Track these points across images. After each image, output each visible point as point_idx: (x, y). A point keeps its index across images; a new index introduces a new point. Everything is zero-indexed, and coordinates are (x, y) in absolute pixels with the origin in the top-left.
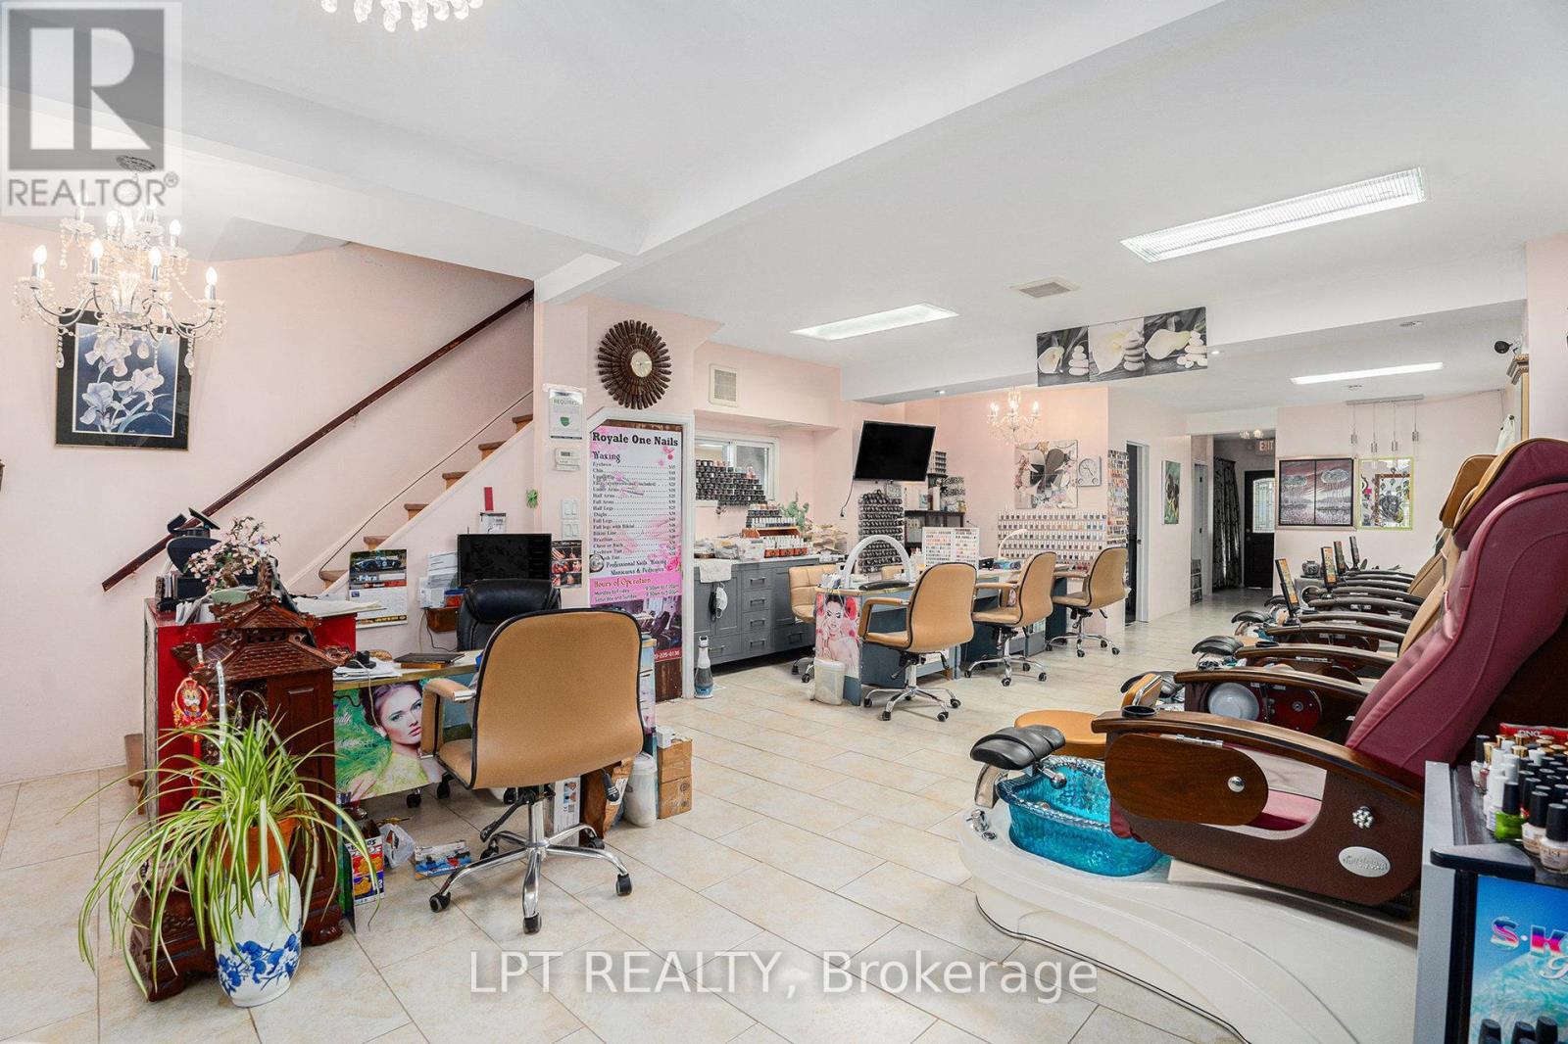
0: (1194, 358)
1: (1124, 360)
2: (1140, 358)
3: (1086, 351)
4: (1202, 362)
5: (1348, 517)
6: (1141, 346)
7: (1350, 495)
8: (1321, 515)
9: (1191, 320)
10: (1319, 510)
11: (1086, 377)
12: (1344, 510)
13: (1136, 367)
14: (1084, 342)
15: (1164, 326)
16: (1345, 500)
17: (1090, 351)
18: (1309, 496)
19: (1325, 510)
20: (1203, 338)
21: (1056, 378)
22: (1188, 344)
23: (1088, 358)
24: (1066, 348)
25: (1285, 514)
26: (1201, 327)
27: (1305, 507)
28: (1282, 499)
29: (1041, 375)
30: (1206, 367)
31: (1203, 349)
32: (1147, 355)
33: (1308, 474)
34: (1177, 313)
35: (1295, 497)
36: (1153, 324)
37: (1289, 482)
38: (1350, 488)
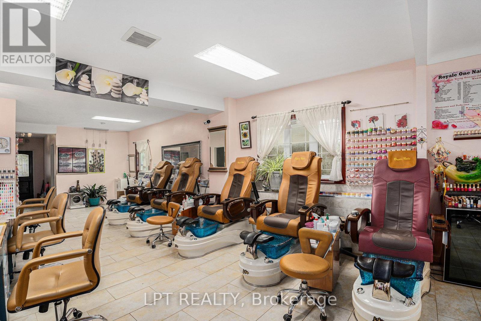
0: (144, 100)
1: (111, 91)
2: (119, 92)
3: (90, 79)
4: (146, 103)
5: (85, 169)
6: (120, 87)
7: (85, 161)
8: (75, 169)
9: (143, 83)
10: (74, 167)
11: (88, 93)
12: (83, 166)
13: (117, 96)
14: (89, 73)
15: (132, 82)
16: (83, 163)
17: (92, 80)
18: (70, 161)
19: (76, 167)
20: (147, 93)
21: (69, 88)
22: (141, 94)
23: (90, 83)
24: (77, 72)
25: (61, 168)
26: (147, 89)
27: (69, 166)
28: (59, 162)
29: (57, 82)
30: (147, 106)
31: (147, 98)
32: (123, 92)
33: (70, 153)
34: (138, 79)
35: (65, 162)
36: (127, 79)
37: (62, 156)
38: (85, 159)
